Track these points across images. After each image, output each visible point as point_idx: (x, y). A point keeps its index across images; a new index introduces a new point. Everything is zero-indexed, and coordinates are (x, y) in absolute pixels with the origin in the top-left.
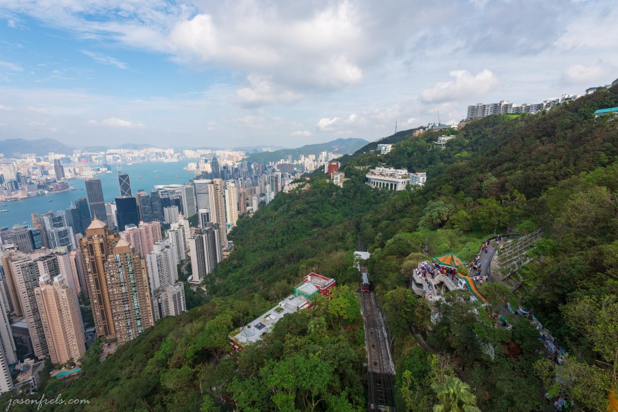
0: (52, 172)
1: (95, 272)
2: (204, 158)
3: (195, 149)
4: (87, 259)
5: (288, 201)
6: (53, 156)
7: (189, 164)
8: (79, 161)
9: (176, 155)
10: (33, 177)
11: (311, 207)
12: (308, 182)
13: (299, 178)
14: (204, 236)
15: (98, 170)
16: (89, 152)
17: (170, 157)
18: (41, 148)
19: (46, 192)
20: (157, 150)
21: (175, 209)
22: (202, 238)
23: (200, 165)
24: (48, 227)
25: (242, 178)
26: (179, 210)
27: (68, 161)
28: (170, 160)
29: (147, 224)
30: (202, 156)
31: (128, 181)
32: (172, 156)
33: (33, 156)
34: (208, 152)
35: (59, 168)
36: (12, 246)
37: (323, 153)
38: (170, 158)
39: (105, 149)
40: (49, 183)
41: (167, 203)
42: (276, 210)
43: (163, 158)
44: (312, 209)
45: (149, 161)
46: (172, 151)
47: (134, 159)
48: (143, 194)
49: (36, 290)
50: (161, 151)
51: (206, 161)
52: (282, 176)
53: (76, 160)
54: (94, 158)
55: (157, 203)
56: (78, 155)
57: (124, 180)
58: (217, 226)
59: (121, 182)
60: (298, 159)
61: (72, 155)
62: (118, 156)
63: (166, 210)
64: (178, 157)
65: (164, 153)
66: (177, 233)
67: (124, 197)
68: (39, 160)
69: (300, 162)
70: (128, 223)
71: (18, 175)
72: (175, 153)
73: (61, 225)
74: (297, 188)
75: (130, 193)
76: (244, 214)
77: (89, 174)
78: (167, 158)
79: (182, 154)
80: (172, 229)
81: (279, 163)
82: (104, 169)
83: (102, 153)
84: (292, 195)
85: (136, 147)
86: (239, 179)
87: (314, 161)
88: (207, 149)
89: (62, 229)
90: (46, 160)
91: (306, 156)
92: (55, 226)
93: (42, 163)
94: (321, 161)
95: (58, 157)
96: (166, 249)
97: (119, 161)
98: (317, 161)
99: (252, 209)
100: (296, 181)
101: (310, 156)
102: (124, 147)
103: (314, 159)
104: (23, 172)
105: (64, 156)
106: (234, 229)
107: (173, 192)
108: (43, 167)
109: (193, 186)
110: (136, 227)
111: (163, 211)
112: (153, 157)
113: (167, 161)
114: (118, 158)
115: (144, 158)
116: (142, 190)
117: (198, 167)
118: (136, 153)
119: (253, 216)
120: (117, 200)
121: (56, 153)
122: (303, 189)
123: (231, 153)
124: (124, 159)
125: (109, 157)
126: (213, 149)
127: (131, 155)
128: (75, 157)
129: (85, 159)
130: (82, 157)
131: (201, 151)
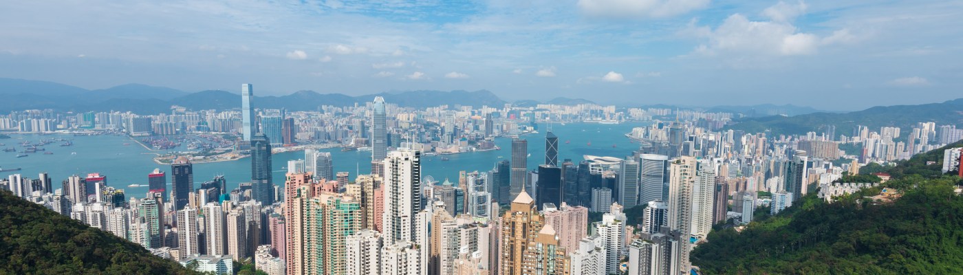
0: (482, 127)
1: (512, 259)
2: (658, 121)
3: (645, 108)
4: (507, 240)
5: (831, 217)
6: (486, 110)
7: (634, 129)
8: (508, 116)
9: (618, 114)
10: (466, 131)
11: (902, 242)
12: (890, 186)
13: (855, 172)
14: (654, 247)
15: (525, 128)
16: (519, 106)
17: (610, 117)
18: (475, 99)
19: (474, 149)
20: (593, 107)
21: (607, 193)
22: (651, 249)
23: (651, 132)
24: (471, 190)
25: (721, 159)
26: (613, 196)
27: (497, 115)
28: (608, 121)
29: (570, 208)
30: (655, 117)
31: (556, 145)
32: (612, 116)
33: (470, 108)
34: (665, 112)
35: (489, 124)
36: (442, 203)
37: (926, 126)
38: (608, 119)
39: (534, 104)
40: (478, 140)
41: (597, 181)
42: (802, 231)
43: (599, 119)
44: (903, 248)
45: (582, 122)
46: (612, 109)
47: (564, 117)
48: (569, 165)
49: (456, 260)
50: (599, 108)
51: (661, 126)
52: (810, 165)
53: (506, 115)
54: (522, 113)
55: (584, 180)
56: (508, 110)
57: (552, 141)
58: (676, 235)
59: (548, 146)
60: (852, 133)
61: (502, 109)
62: (546, 112)
63: (595, 192)
64: (620, 118)
65: (602, 111)
66: (609, 231)
67: (548, 166)
68: (473, 114)
69: (856, 140)
70: (547, 201)
71: (455, 128)
72: (616, 111)
73: (482, 189)
74: (858, 195)
75: (555, 161)
76: (721, 223)
77: (514, 131)
78: (604, 118)
79: (627, 114)
80: (604, 223)
81: (802, 138)
82: (530, 128)
83: (532, 108)
84: (842, 207)
85: (573, 103)
86: (716, 160)
87: (896, 140)
88: (663, 107)
89: (481, 194)
90: (479, 113)
91: (875, 127)
92: (477, 189)
93: (476, 117)
94: (917, 142)
95: (491, 110)
96: (595, 252)
97: (547, 118)
98: (906, 142)
99: (740, 218)
100: (846, 179)
101: (886, 129)
102: (556, 101)
103: (897, 135)
104: (460, 125)
105: (495, 110)
106: (701, 245)
107: (606, 168)
108: (476, 121)
109: (638, 163)
110: (555, 209)
111: (590, 192)
112: (587, 117)
113: (604, 122)
114: (547, 116)
115: (576, 117)
116: (570, 160)
117: (647, 134)
118: (568, 110)
119: (743, 233)
120: (540, 168)
121: (489, 106)
122: (876, 198)
123: (704, 116)
124: (553, 117)
125: (538, 114)
126: (673, 108)
127: (561, 112)
128: (505, 112)
129: (513, 115)
130: (511, 112)
131: (654, 110)
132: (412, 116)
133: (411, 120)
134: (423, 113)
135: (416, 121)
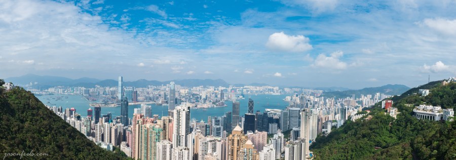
0: (219, 96)
1: (232, 156)
2: (296, 94)
3: (291, 88)
4: (230, 147)
5: (355, 127)
6: (221, 88)
7: (287, 97)
8: (231, 91)
9: (280, 90)
10: (212, 98)
11: (373, 132)
12: (370, 114)
13: (361, 110)
14: (295, 146)
15: (239, 97)
16: (236, 87)
17: (276, 92)
18: (216, 83)
19: (215, 106)
20: (270, 87)
21: (275, 126)
22: (294, 148)
23: (293, 98)
24: (213, 125)
25: (320, 109)
26: (278, 126)
27: (226, 90)
28: (276, 94)
29: (259, 132)
30: (295, 92)
31: (253, 105)
33: (214, 87)
34: (299, 90)
35: (222, 95)
36: (200, 131)
37: (378, 94)
39: (243, 86)
40: (217, 102)
41: (271, 120)
42: (346, 133)
43: (272, 93)
44: (374, 134)
45: (264, 94)
46: (277, 88)
47: (257, 92)
48: (259, 113)
49: (206, 156)
50: (271, 88)
51: (297, 96)
52: (348, 109)
54: (237, 90)
55: (266, 120)
56: (231, 88)
57: (251, 102)
58: (304, 141)
59: (249, 105)
60: (360, 97)
62: (248, 90)
63: (270, 125)
64: (281, 92)
65: (273, 89)
66: (276, 141)
67: (250, 114)
68: (215, 90)
69: (361, 99)
70: (249, 130)
71: (206, 96)
72: (279, 89)
73: (218, 125)
74: (362, 118)
75: (253, 112)
76: (320, 134)
77: (234, 99)
78: (274, 92)
79: (283, 90)
80: (274, 138)
81: (346, 99)
82: (241, 97)
83: (242, 88)
84: (358, 123)
85: (261, 85)
86: (318, 109)
87: (371, 99)
88: (298, 87)
89: (218, 127)
90: (218, 90)
91: (365, 95)
92: (216, 124)
93: (216, 91)
94: (376, 99)
95: (223, 88)
96: (270, 151)
97: (249, 92)
98: (373, 100)
99: (327, 131)
100: (359, 113)
101: (368, 95)
102: (253, 85)
103: (371, 97)
104: (208, 95)
105: (225, 88)
106: (313, 143)
107: (275, 114)
108: (216, 93)
109: (288, 112)
110: (253, 133)
111: (268, 125)
112: (267, 92)
113: (274, 94)
115: (262, 92)
116: (259, 111)
117: (292, 99)
118: (258, 88)
119: (328, 136)
120: (245, 115)
121: (222, 86)
122: (367, 119)
123: (313, 91)
124: (252, 92)
125: (245, 90)
126: (302, 88)
127: (255, 89)
128: (229, 89)
129: (234, 90)
130: (232, 89)
131: (294, 89)
132: (187, 90)
133: (186, 92)
134: (192, 89)
135: (188, 93)
